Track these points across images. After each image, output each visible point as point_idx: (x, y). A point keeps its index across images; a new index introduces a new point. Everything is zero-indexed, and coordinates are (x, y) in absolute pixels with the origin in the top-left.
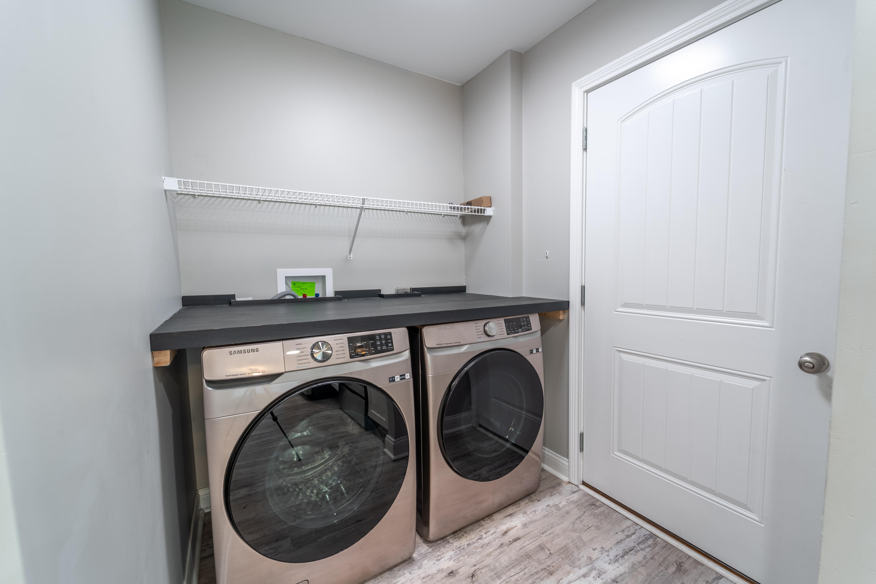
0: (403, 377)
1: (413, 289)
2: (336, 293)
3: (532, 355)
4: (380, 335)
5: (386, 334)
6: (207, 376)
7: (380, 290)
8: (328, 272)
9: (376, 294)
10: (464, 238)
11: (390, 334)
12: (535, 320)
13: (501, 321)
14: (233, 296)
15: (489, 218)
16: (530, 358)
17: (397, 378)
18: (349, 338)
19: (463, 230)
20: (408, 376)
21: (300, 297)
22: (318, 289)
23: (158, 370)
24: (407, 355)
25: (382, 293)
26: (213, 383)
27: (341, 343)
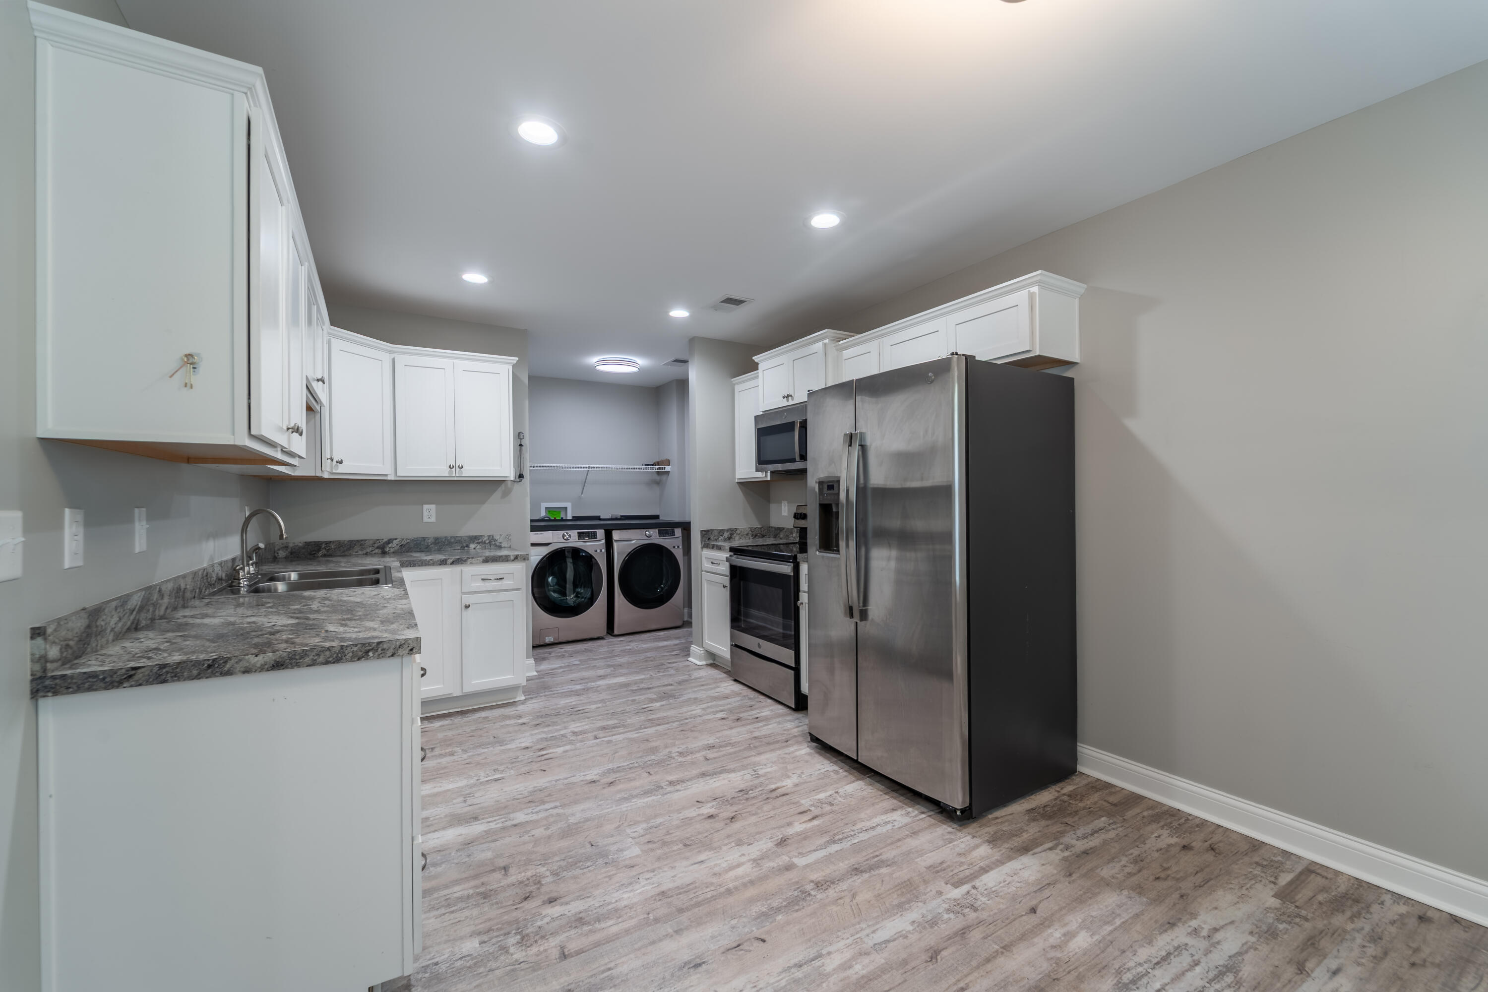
0: (601, 550)
1: (621, 516)
2: (573, 517)
3: (674, 549)
5: (594, 532)
7: (600, 516)
8: (569, 505)
9: (598, 518)
10: (658, 483)
11: (596, 532)
12: (678, 532)
13: (657, 531)
15: (668, 473)
16: (673, 550)
17: (598, 551)
18: (578, 532)
19: (657, 478)
20: (603, 550)
21: (553, 518)
22: (562, 515)
24: (604, 541)
27: (574, 533)
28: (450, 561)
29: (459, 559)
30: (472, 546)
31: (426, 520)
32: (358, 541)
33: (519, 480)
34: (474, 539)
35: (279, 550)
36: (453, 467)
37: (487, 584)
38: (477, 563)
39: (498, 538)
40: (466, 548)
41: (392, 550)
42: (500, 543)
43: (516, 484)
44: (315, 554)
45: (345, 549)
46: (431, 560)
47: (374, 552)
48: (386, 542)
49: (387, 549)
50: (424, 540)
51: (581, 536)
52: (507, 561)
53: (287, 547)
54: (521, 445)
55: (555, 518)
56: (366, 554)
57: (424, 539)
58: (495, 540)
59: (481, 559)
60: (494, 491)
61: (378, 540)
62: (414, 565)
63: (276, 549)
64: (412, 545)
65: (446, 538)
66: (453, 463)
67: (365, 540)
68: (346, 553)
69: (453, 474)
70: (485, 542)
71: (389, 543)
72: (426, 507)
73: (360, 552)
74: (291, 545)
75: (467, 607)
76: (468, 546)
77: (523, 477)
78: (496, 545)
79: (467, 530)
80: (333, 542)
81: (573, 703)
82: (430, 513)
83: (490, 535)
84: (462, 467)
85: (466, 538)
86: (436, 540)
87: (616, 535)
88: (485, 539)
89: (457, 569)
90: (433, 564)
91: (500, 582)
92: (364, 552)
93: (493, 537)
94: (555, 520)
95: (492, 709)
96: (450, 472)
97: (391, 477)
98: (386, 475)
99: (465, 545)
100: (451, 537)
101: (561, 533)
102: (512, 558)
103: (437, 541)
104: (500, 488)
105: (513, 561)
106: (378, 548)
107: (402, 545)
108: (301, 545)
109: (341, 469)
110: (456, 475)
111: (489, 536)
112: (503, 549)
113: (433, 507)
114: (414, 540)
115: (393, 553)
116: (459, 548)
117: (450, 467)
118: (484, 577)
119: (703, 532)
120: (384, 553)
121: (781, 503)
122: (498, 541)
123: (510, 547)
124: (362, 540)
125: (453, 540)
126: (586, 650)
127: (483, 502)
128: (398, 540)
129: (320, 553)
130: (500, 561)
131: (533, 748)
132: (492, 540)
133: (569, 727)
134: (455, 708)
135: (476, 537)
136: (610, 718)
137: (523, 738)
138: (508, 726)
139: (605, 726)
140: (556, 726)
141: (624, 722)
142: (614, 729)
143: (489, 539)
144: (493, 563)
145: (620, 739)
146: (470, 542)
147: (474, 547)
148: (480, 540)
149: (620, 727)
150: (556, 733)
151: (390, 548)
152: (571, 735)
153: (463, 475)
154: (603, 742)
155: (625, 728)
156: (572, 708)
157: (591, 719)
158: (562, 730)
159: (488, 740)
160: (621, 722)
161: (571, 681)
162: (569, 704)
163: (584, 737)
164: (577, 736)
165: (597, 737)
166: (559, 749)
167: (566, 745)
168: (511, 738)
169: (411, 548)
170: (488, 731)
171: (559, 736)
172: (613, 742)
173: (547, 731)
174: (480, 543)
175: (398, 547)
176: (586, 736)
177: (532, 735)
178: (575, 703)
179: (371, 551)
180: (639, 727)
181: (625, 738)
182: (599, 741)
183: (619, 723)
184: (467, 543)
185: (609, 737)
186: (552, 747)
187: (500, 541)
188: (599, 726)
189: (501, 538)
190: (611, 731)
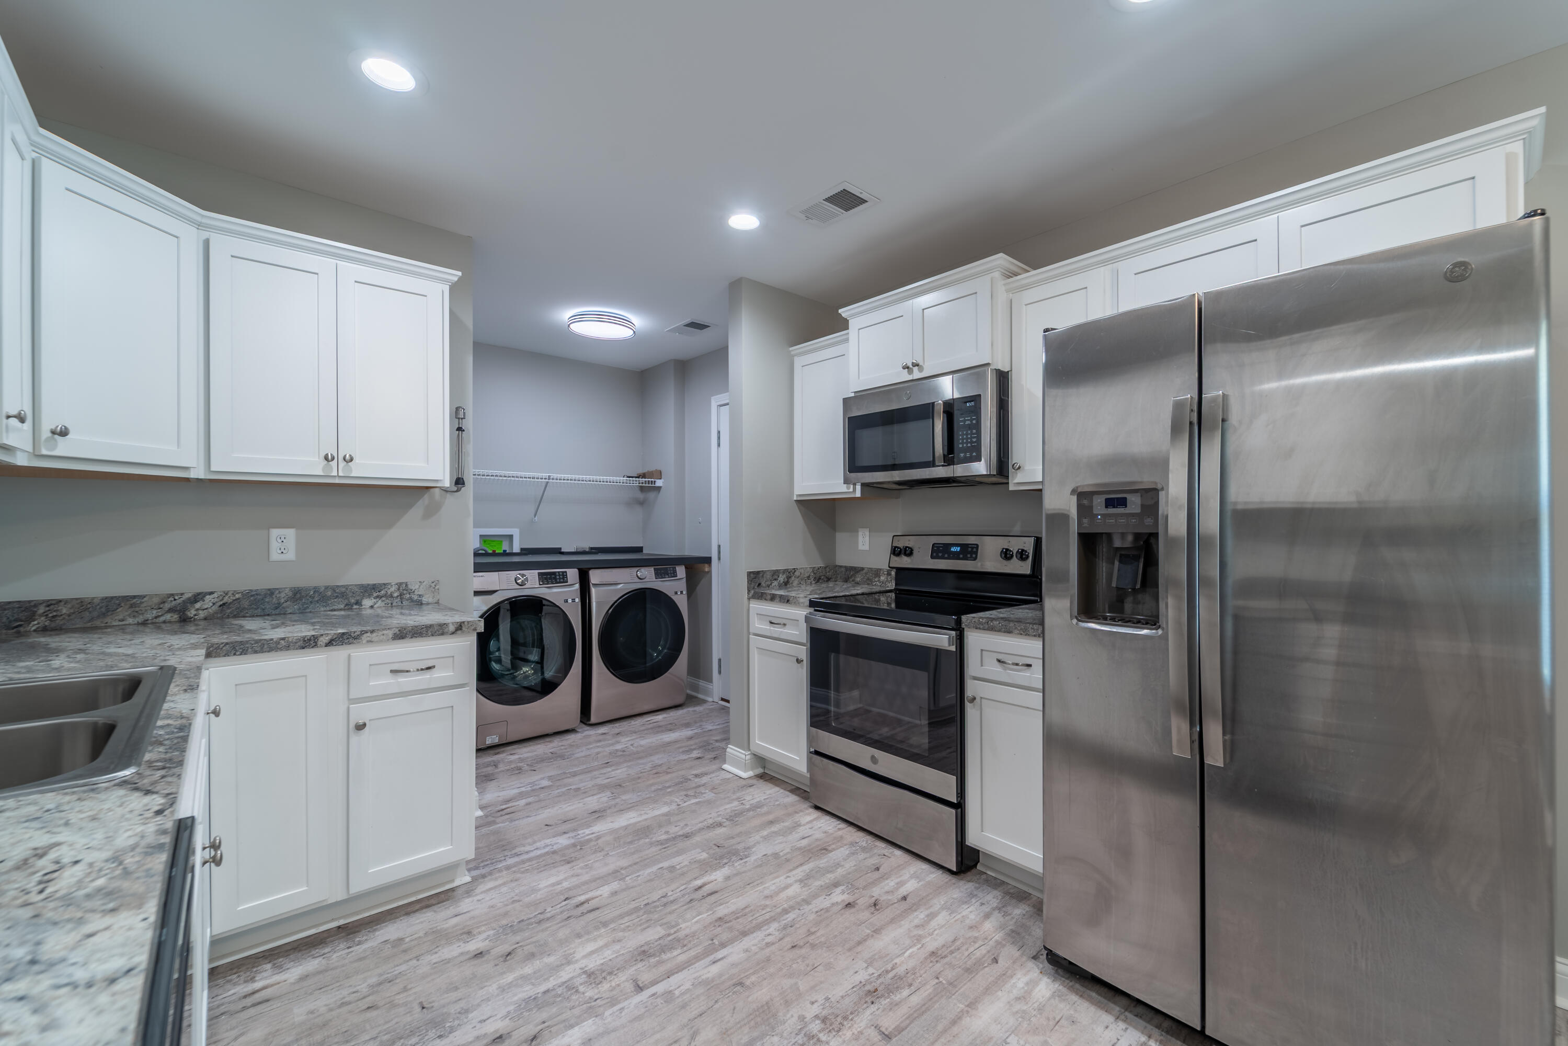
0: (573, 600)
1: (592, 548)
2: (522, 549)
3: (676, 595)
4: (559, 572)
5: (563, 572)
7: (561, 548)
8: (515, 532)
9: (558, 551)
10: (642, 503)
11: (566, 572)
12: (681, 571)
13: (652, 569)
15: (659, 488)
16: (674, 598)
17: (570, 601)
18: (538, 573)
19: (641, 496)
20: (577, 600)
21: (490, 552)
22: (505, 546)
24: (577, 586)
25: (562, 551)
27: (532, 576)
28: (324, 640)
29: (343, 634)
30: (367, 602)
31: (275, 556)
32: (126, 598)
33: (455, 489)
34: (370, 590)
36: (333, 459)
37: (402, 679)
38: (381, 641)
39: (417, 587)
40: (355, 607)
41: (202, 614)
42: (419, 597)
43: (448, 495)
44: (20, 626)
45: (95, 614)
46: (283, 639)
47: (162, 619)
48: (189, 599)
49: (191, 614)
50: (272, 594)
51: (542, 579)
52: (442, 634)
54: (460, 429)
55: (494, 551)
56: (144, 623)
57: (271, 592)
58: (411, 592)
59: (390, 633)
60: (410, 506)
61: (172, 595)
62: (244, 652)
64: (246, 604)
65: (316, 590)
66: (332, 451)
67: (144, 597)
68: (98, 623)
69: (332, 471)
70: (391, 596)
71: (196, 602)
72: (275, 532)
73: (131, 621)
75: (360, 727)
76: (358, 603)
77: (463, 484)
78: (411, 599)
79: (358, 573)
80: (66, 602)
81: (566, 884)
82: (284, 543)
84: (351, 460)
85: (355, 589)
86: (295, 594)
87: (595, 576)
88: (392, 589)
89: (340, 654)
90: (288, 648)
91: (427, 675)
92: (140, 619)
93: (406, 585)
94: (494, 554)
95: (408, 914)
96: (327, 468)
97: (198, 473)
98: (186, 469)
99: (353, 601)
100: (327, 588)
101: (513, 574)
102: (452, 628)
103: (298, 596)
104: (422, 500)
105: (453, 633)
106: (171, 610)
107: (224, 604)
109: (63, 448)
110: (337, 473)
111: (400, 585)
112: (424, 607)
113: (290, 533)
114: (248, 594)
115: (205, 619)
117: (326, 458)
118: (395, 667)
119: (752, 575)
120: (184, 622)
121: (858, 532)
122: (416, 593)
123: (437, 603)
124: (134, 597)
125: (329, 593)
126: (555, 756)
127: (389, 525)
128: (215, 595)
129: (34, 625)
130: (427, 635)
131: (510, 1037)
132: (405, 592)
133: (575, 955)
134: (333, 920)
135: (375, 584)
136: (644, 921)
137: (490, 1001)
138: (448, 962)
139: (643, 949)
140: (549, 955)
141: (675, 932)
142: (664, 956)
143: (399, 589)
144: (414, 639)
145: (688, 985)
146: (364, 596)
147: (372, 607)
148: (382, 592)
149: (672, 948)
150: (552, 978)
151: (197, 610)
152: (586, 980)
153: (352, 475)
154: (658, 1000)
155: (685, 948)
156: (563, 898)
157: (609, 928)
158: (563, 965)
159: (409, 1018)
160: (672, 931)
161: (546, 825)
162: (560, 886)
163: (613, 984)
164: (598, 984)
165: (640, 983)
166: (570, 1032)
167: (585, 1015)
168: (462, 1004)
169: (244, 609)
170: (409, 987)
171: (561, 988)
172: (678, 997)
173: (535, 973)
174: (383, 599)
175: (215, 608)
176: (616, 980)
177: (504, 990)
178: (567, 883)
179: (156, 617)
180: (710, 942)
181: (695, 979)
182: (648, 996)
183: (669, 935)
184: (358, 598)
185: (665, 981)
186: (554, 1029)
187: (420, 593)
188: (631, 949)
189: (422, 587)
190: (661, 962)
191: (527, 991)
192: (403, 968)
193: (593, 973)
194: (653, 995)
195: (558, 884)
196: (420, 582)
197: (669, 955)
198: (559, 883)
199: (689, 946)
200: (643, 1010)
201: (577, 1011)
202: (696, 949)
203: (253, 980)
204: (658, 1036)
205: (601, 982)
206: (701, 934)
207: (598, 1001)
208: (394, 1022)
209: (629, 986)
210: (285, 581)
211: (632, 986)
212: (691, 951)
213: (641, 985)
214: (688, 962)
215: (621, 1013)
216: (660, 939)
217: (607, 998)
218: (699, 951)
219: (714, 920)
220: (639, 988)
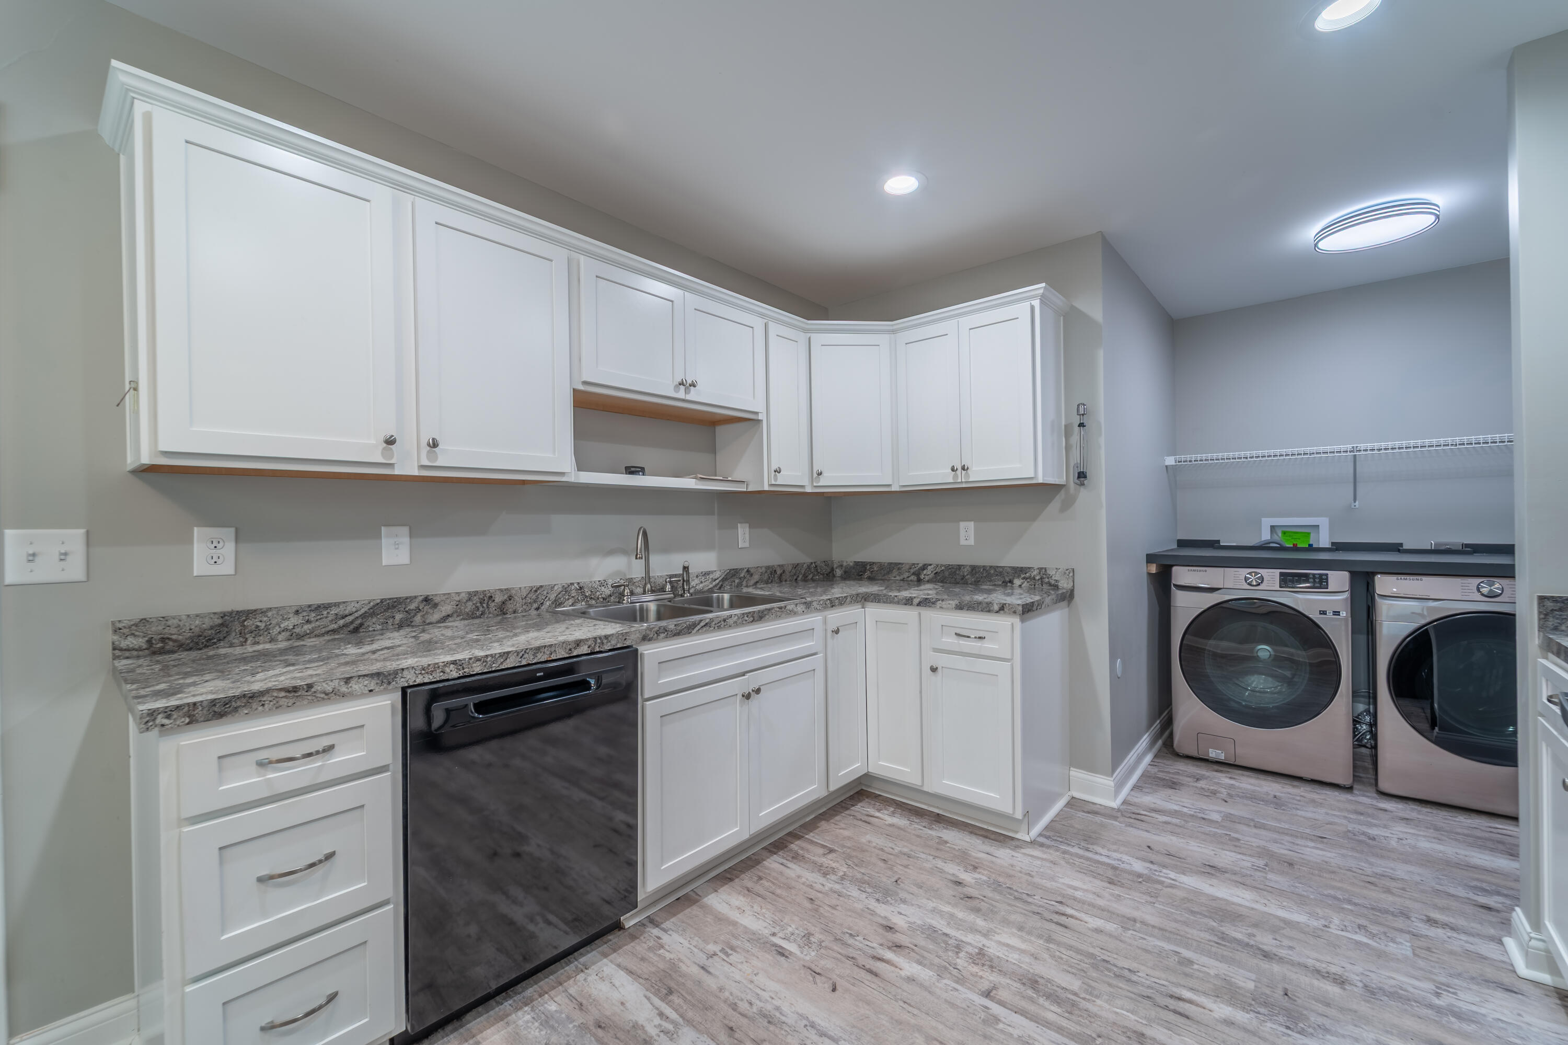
0: (1337, 612)
1: (1467, 546)
2: (1333, 544)
4: (1314, 575)
6: (1174, 582)
8: (1322, 522)
9: (1396, 548)
11: (1327, 575)
14: (1218, 541)
17: (1331, 611)
18: (1280, 573)
20: (1343, 614)
21: (1290, 545)
22: (1313, 539)
23: (1150, 574)
24: (1346, 595)
25: (1405, 547)
26: (1176, 586)
27: (1272, 576)
28: (916, 601)
29: (926, 599)
30: (1017, 581)
31: (963, 542)
32: (896, 564)
33: (1077, 482)
34: (1019, 571)
35: (836, 568)
36: (956, 470)
37: (962, 642)
38: (948, 609)
39: (1054, 572)
40: (1009, 584)
41: (927, 578)
42: (1056, 581)
43: (1073, 488)
44: (862, 575)
45: (885, 572)
46: (896, 596)
47: (910, 578)
48: (921, 567)
49: (922, 577)
50: (960, 569)
51: (1287, 581)
52: (989, 611)
53: (842, 566)
54: (1081, 425)
55: (1295, 545)
56: (903, 580)
57: (960, 567)
58: (1049, 577)
59: (954, 604)
60: (1049, 501)
61: (914, 564)
62: (879, 601)
63: (835, 566)
64: (948, 573)
65: (984, 568)
66: (953, 464)
67: (902, 564)
68: (886, 577)
69: (957, 479)
70: (1034, 579)
71: (924, 569)
72: (963, 524)
73: (898, 578)
74: (845, 564)
75: (934, 670)
76: (1011, 582)
77: (1085, 477)
78: (1050, 585)
79: (1011, 559)
81: (1078, 892)
82: (967, 533)
83: (1042, 568)
84: (967, 468)
85: (1009, 570)
86: (972, 570)
87: (1384, 584)
88: (1035, 573)
89: (924, 612)
90: (898, 603)
91: (979, 644)
92: (902, 577)
93: (1046, 570)
94: (1295, 548)
95: (970, 831)
96: (955, 476)
97: (895, 487)
98: (888, 485)
99: (1007, 579)
100: (991, 567)
101: (1244, 572)
102: (996, 607)
103: (974, 572)
104: (1058, 497)
105: (997, 612)
106: (914, 574)
107: (936, 573)
108: (851, 564)
110: (962, 480)
111: (1040, 569)
113: (971, 524)
114: (949, 567)
115: (929, 580)
116: (1000, 583)
117: (953, 469)
118: (958, 631)
119: (1549, 604)
120: (919, 581)
122: (1053, 577)
124: (900, 564)
125: (992, 572)
127: (1034, 518)
128: (932, 566)
129: (865, 573)
130: (978, 610)
131: (894, 933)
132: (1044, 576)
133: (996, 935)
134: (938, 807)
135: (1022, 568)
136: (1079, 967)
137: (919, 908)
138: (941, 872)
139: (1039, 979)
140: (985, 920)
141: (1084, 999)
142: (1041, 1000)
143: (1040, 573)
144: (969, 612)
145: (1016, 1033)
146: (1014, 576)
147: (1020, 586)
148: (1028, 574)
149: (1058, 1002)
150: (962, 932)
151: (925, 575)
152: (974, 953)
153: (970, 480)
154: (983, 1013)
155: (1067, 1015)
156: (1059, 899)
157: (1048, 945)
158: (980, 932)
159: (884, 879)
160: (1083, 995)
161: (1149, 847)
162: (1072, 891)
163: (980, 973)
164: (974, 963)
165: (994, 992)
166: (915, 965)
167: (936, 967)
168: (908, 897)
169: (946, 577)
170: (909, 867)
171: (955, 942)
172: (996, 1029)
173: (960, 920)
174: (1029, 580)
175: (933, 574)
176: (987, 974)
177: (934, 911)
178: (1081, 894)
179: (908, 577)
180: (1094, 1035)
181: (1029, 1036)
182: (982, 1003)
183: (1076, 994)
184: (1011, 577)
185: (1010, 1012)
186: (912, 954)
187: (1056, 578)
188: (1031, 971)
189: (1058, 573)
190: (1031, 999)
191: (940, 924)
192: (923, 856)
193: (984, 955)
194: (987, 1008)
195: (1074, 889)
196: (1057, 569)
197: (1047, 1004)
198: (1076, 889)
199: (1073, 1017)
200: (964, 1006)
201: (937, 961)
202: (1073, 1025)
203: (879, 810)
204: (940, 1027)
205: (978, 964)
206: (1099, 1023)
207: (956, 970)
208: (879, 875)
209: (985, 986)
210: (967, 560)
211: (987, 988)
212: (1067, 1021)
213: (992, 994)
214: (1047, 1023)
215: (952, 990)
216: (1063, 988)
217: (962, 975)
218: (1072, 1029)
219: (1135, 1029)
220: (987, 994)
